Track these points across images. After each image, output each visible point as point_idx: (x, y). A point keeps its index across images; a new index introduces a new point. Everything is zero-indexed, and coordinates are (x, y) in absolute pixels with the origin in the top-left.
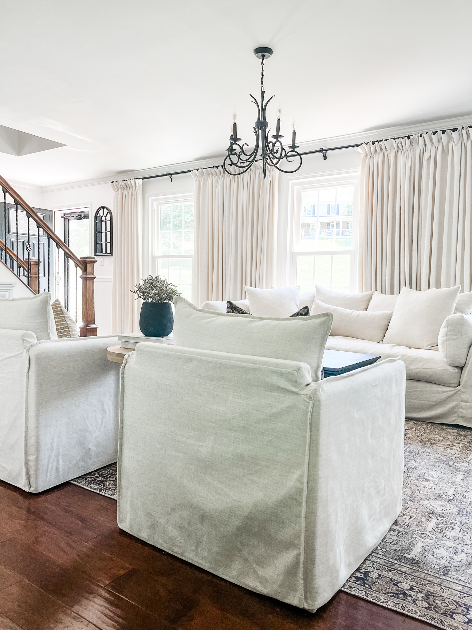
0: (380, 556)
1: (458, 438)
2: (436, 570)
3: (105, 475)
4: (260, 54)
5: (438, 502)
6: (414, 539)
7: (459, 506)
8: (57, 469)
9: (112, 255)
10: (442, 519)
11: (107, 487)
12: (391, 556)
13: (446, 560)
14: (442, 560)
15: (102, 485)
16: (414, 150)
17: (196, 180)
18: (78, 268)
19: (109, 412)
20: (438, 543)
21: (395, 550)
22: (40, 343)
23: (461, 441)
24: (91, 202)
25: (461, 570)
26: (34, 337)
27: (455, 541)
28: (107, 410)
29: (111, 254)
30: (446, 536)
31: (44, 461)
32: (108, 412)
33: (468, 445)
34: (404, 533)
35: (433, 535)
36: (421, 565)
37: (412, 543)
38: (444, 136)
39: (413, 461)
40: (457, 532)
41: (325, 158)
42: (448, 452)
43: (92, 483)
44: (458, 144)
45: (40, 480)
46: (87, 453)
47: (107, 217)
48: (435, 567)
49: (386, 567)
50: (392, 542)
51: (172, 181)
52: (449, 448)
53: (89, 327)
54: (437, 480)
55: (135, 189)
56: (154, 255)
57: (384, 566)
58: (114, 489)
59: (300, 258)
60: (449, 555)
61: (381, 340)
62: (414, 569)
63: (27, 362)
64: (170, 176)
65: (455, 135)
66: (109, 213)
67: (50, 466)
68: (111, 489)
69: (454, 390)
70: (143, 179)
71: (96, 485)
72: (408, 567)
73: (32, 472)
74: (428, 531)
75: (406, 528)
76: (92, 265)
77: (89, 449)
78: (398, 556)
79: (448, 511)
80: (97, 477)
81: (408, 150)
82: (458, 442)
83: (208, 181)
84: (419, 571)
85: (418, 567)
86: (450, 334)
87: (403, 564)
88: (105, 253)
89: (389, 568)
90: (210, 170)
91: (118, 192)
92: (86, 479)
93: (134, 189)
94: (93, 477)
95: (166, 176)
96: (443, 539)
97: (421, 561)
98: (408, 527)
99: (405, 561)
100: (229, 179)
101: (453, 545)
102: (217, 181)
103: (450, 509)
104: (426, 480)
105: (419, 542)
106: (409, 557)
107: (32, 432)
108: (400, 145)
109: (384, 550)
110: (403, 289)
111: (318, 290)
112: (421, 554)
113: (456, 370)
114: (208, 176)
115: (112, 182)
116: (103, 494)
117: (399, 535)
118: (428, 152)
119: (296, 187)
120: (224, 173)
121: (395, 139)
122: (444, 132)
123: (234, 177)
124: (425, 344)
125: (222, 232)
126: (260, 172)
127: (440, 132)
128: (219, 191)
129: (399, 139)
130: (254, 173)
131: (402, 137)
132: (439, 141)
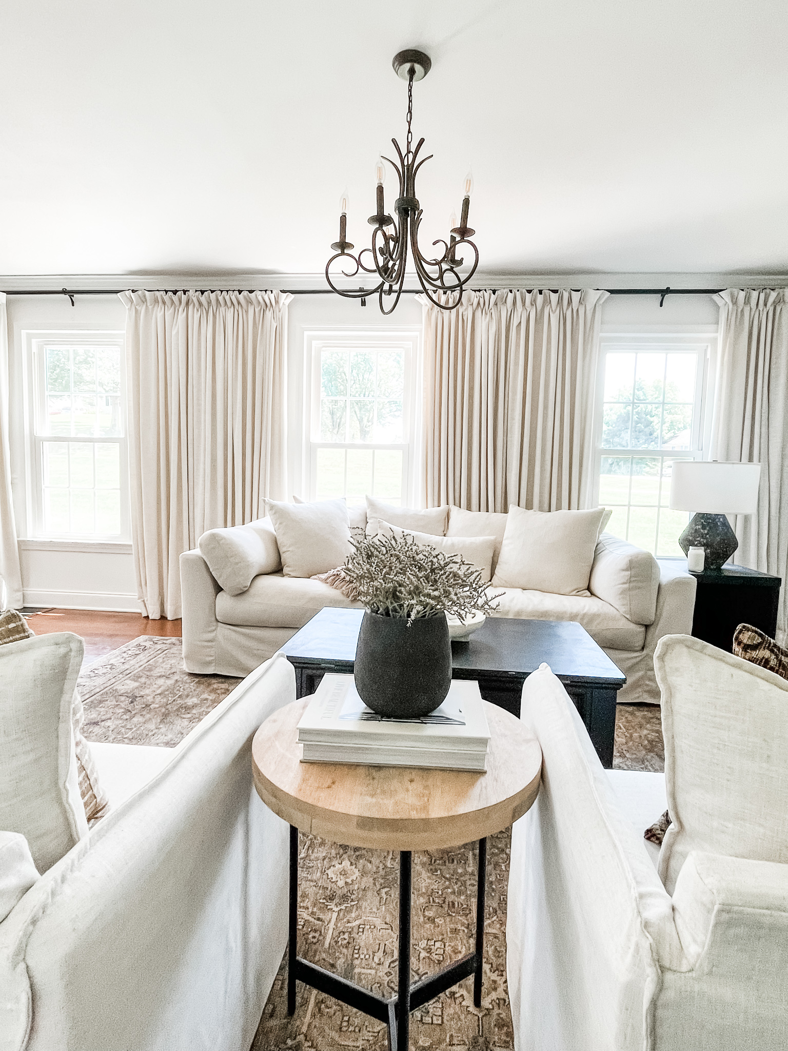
16: (499, 310)
17: (130, 309)
41: (363, 303)
51: (73, 305)
56: (35, 435)
59: (320, 449)
64: (70, 296)
70: (8, 293)
81: (491, 309)
83: (155, 312)
86: (635, 580)
90: (160, 295)
95: (63, 295)
102: (174, 316)
108: (482, 301)
114: (155, 305)
118: (517, 314)
119: (314, 343)
120: (187, 304)
121: (475, 291)
122: (541, 292)
123: (207, 313)
124: (568, 589)
125: (185, 402)
126: (257, 310)
127: (536, 291)
128: (178, 332)
129: (481, 292)
130: (244, 311)
131: (485, 290)
132: (533, 303)
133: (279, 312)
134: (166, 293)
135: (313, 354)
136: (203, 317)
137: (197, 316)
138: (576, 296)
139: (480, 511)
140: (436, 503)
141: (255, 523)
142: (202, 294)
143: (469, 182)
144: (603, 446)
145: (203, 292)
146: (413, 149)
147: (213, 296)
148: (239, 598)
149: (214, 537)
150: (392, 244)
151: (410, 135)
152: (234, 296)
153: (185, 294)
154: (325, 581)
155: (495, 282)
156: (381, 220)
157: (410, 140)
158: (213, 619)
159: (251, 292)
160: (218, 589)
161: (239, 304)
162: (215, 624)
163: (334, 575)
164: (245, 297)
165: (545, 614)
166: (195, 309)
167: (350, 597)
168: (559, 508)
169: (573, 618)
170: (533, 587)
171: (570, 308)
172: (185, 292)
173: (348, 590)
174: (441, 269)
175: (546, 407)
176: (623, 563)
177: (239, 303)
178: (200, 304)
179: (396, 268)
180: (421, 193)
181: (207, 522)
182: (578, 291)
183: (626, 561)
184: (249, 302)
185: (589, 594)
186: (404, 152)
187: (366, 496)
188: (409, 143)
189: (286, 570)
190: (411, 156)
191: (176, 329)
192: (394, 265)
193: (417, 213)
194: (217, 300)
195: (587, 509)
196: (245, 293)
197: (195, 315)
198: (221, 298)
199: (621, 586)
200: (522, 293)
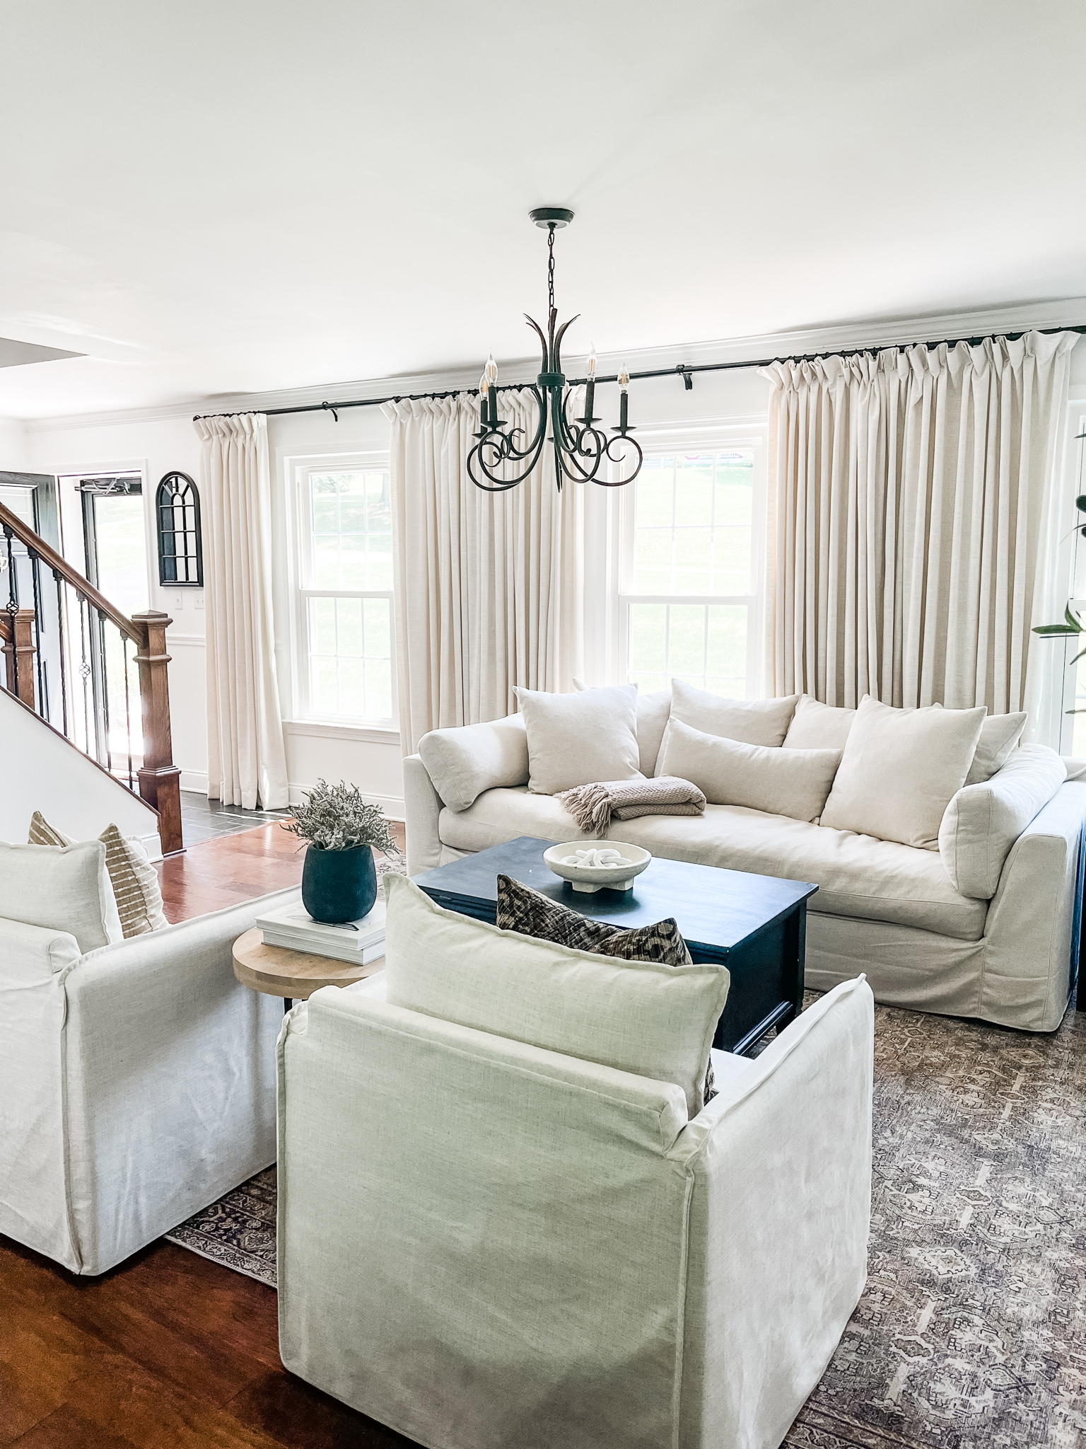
0: (824, 1410)
1: (980, 1056)
2: (934, 1439)
3: (238, 1212)
4: (546, 222)
5: (940, 1250)
6: (892, 1358)
7: (981, 1257)
8: (137, 1217)
9: (202, 585)
10: (947, 1296)
11: (245, 1250)
12: (845, 1407)
13: (953, 1412)
14: (947, 1412)
15: (235, 1242)
16: (887, 382)
17: (394, 424)
18: (129, 641)
19: (240, 1070)
20: (940, 1366)
21: (855, 1390)
22: (87, 959)
23: (987, 1065)
24: (146, 460)
25: (983, 1436)
26: (73, 945)
27: (972, 1356)
28: (236, 1070)
29: (200, 582)
30: (954, 1343)
31: (108, 1206)
32: (238, 1075)
33: (1001, 1075)
34: (871, 1344)
35: (929, 1342)
36: (905, 1428)
37: (886, 1369)
38: (952, 357)
39: (888, 1134)
40: (977, 1330)
41: (689, 385)
42: (961, 1101)
43: (212, 1239)
44: (983, 372)
45: (102, 1248)
46: (198, 1171)
47: (185, 497)
48: (934, 1431)
49: (837, 1436)
50: (848, 1369)
51: (336, 420)
52: (962, 1089)
53: (161, 772)
54: (937, 1185)
55: (251, 436)
56: (300, 588)
57: (832, 1437)
58: (262, 1253)
59: (634, 606)
60: (959, 1396)
61: (817, 814)
62: (892, 1440)
63: (62, 1005)
64: (332, 410)
65: (976, 353)
66: (189, 489)
67: (121, 1217)
68: (256, 1255)
69: (973, 948)
70: (268, 413)
71: (221, 1244)
72: (880, 1435)
73: (84, 1234)
74: (919, 1333)
75: (875, 1328)
76: (162, 632)
77: (202, 1160)
78: (860, 1405)
79: (959, 1274)
80: (222, 1220)
81: (873, 381)
82: (980, 1068)
83: (422, 426)
84: (901, 1443)
85: (899, 1432)
86: (963, 830)
87: (870, 1428)
88: (185, 580)
89: (842, 1440)
90: (427, 403)
91: (209, 443)
92: (198, 1227)
93: (248, 437)
94: (212, 1219)
95: (323, 410)
96: (949, 1352)
97: (904, 1415)
98: (879, 1324)
99: (873, 1419)
100: (470, 424)
101: (968, 1367)
102: (443, 428)
103: (964, 1267)
104: (916, 1187)
105: (902, 1363)
106: (881, 1406)
107: (79, 1152)
108: (855, 370)
109: (832, 1392)
110: (867, 701)
111: (677, 692)
112: (906, 1398)
113: (977, 907)
114: (422, 416)
115: (196, 419)
116: (239, 1270)
117: (862, 1348)
118: (917, 388)
120: (458, 410)
122: (953, 345)
124: (912, 836)
127: (944, 345)
128: (447, 450)
129: (854, 356)
130: (528, 413)
131: (861, 352)
132: (942, 364)
137: (469, 427)
138: (1013, 347)
142: (474, 395)
148: (464, 815)
152: (512, 394)
154: (564, 801)
158: (437, 839)
160: (442, 805)
162: (437, 845)
163: (573, 795)
164: (525, 396)
172: (455, 395)
178: (473, 409)
182: (1019, 337)
189: (531, 783)
191: (445, 449)
196: (525, 390)
197: (467, 423)
200: (921, 350)
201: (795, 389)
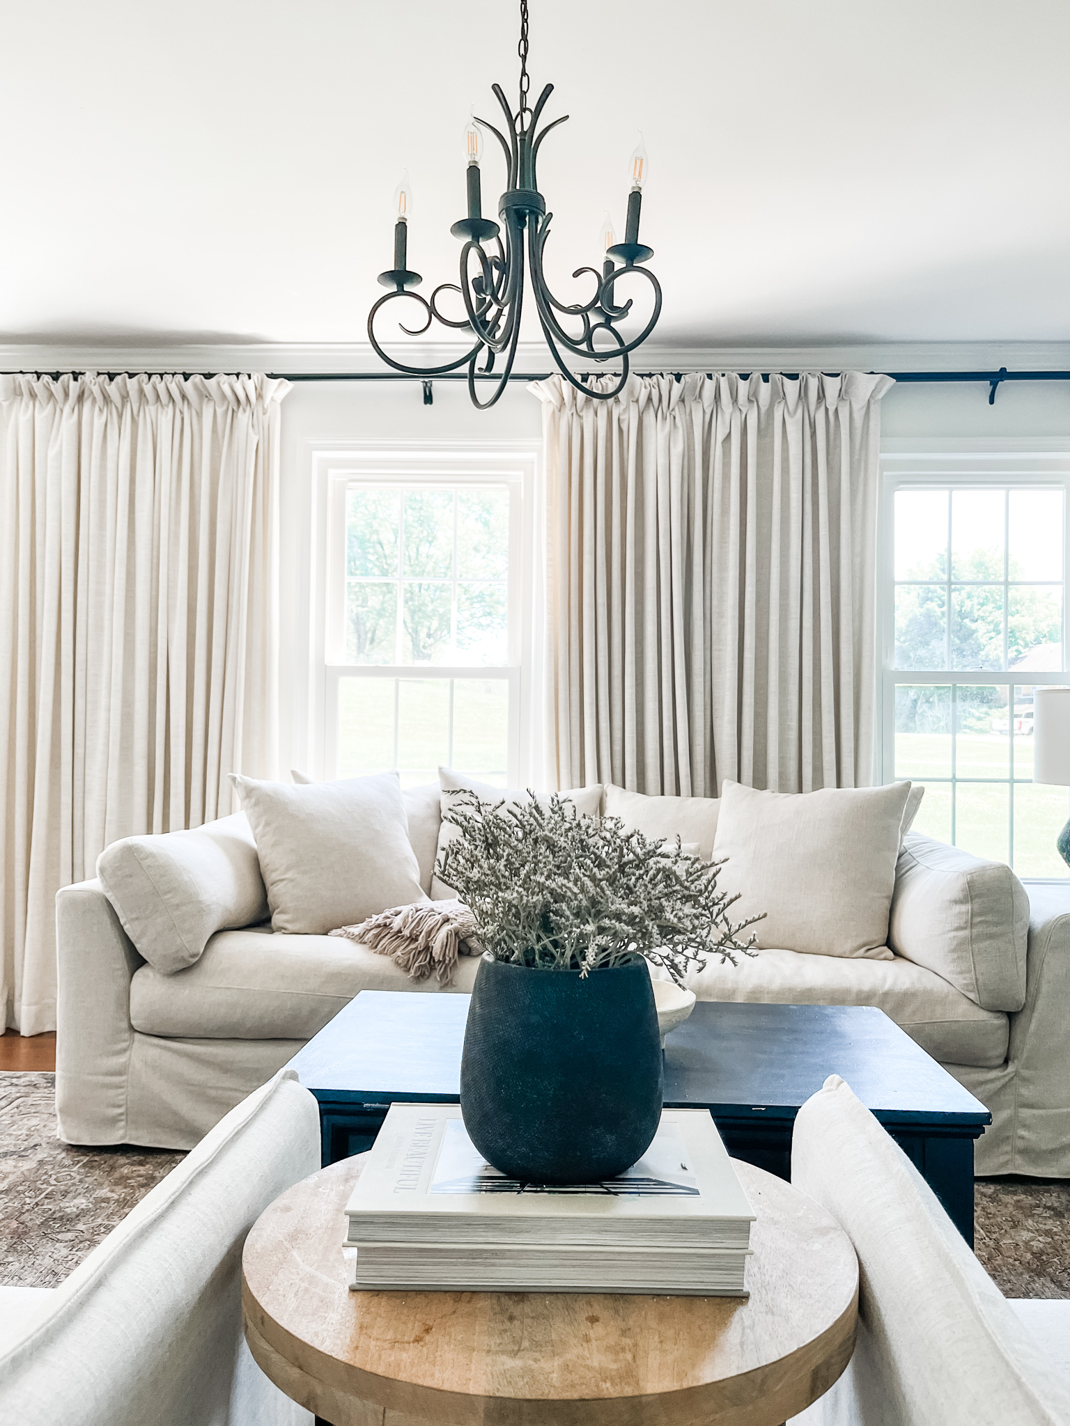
16: (688, 411)
38: (765, 389)
41: (428, 399)
44: (796, 412)
59: (344, 678)
65: (791, 387)
69: (1002, 1077)
81: (673, 409)
86: (979, 923)
108: (655, 394)
113: (998, 1021)
118: (724, 423)
119: (332, 473)
120: (80, 398)
121: (642, 376)
122: (766, 378)
123: (120, 416)
124: (849, 945)
125: (71, 588)
126: (220, 411)
127: (756, 376)
128: (60, 452)
129: (654, 378)
130: (194, 413)
131: (662, 375)
132: (753, 398)
133: (264, 414)
134: (38, 378)
135: (330, 494)
136: (112, 424)
137: (99, 423)
138: (832, 385)
139: (663, 794)
140: (577, 782)
141: (211, 826)
142: (111, 379)
143: (639, 163)
144: (896, 664)
145: (112, 377)
146: (532, 103)
147: (132, 384)
148: (182, 978)
149: (130, 853)
150: (496, 273)
151: (525, 79)
152: (174, 384)
153: (76, 379)
154: (360, 939)
155: (679, 360)
156: (476, 227)
157: (525, 89)
158: (124, 1025)
159: (209, 376)
160: (137, 961)
161: (183, 400)
162: (126, 1035)
163: (379, 926)
164: (196, 387)
165: (809, 993)
166: (97, 409)
167: (412, 971)
168: (818, 784)
169: (864, 999)
170: (777, 943)
171: (822, 409)
172: (76, 376)
173: (406, 958)
174: (587, 322)
175: (784, 593)
176: (956, 888)
177: (184, 397)
178: (107, 399)
179: (503, 321)
180: (546, 183)
181: (111, 828)
182: (837, 375)
183: (963, 881)
184: (205, 395)
185: (890, 953)
186: (515, 109)
187: (440, 769)
188: (523, 94)
189: (277, 919)
190: (527, 117)
191: (57, 447)
192: (500, 312)
193: (540, 220)
194: (141, 392)
195: (871, 788)
196: (197, 379)
197: (94, 417)
198: (148, 388)
199: (952, 934)
200: (730, 381)
201: (578, 411)
